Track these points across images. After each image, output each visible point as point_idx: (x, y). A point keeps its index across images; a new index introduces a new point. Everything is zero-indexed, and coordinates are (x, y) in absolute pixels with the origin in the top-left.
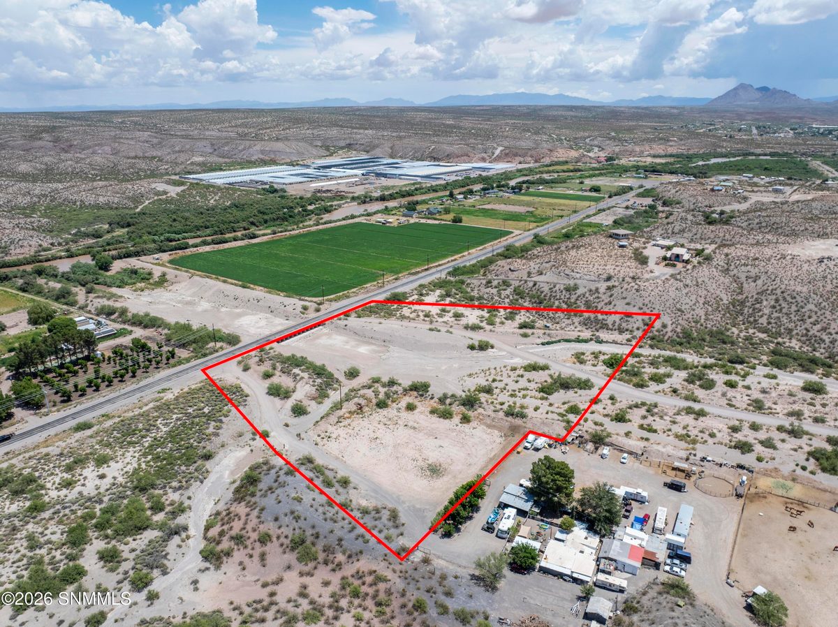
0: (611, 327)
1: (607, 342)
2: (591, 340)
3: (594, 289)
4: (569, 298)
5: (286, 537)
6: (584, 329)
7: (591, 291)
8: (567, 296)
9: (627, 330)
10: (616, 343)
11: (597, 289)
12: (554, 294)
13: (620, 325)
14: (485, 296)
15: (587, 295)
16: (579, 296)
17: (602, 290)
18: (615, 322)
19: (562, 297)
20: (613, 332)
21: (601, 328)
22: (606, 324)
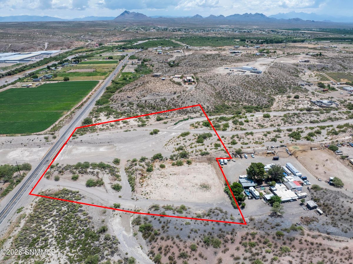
0: (190, 112)
1: (194, 118)
2: (189, 118)
3: (172, 98)
4: (165, 104)
5: (200, 242)
6: (180, 115)
7: (171, 99)
8: (164, 103)
9: (197, 111)
10: (198, 117)
11: (174, 98)
12: (158, 104)
13: (193, 110)
14: (126, 111)
15: (171, 101)
16: (168, 103)
17: (176, 98)
18: (191, 110)
19: (162, 104)
20: (192, 113)
21: (187, 113)
22: (188, 111)
